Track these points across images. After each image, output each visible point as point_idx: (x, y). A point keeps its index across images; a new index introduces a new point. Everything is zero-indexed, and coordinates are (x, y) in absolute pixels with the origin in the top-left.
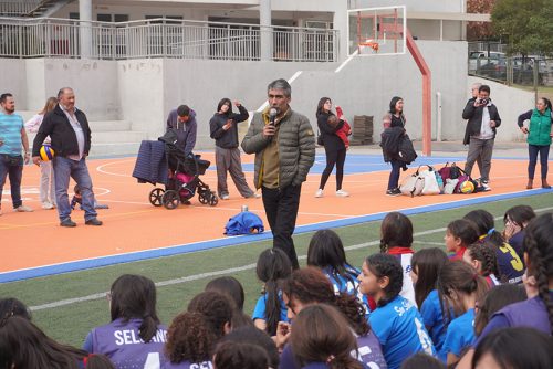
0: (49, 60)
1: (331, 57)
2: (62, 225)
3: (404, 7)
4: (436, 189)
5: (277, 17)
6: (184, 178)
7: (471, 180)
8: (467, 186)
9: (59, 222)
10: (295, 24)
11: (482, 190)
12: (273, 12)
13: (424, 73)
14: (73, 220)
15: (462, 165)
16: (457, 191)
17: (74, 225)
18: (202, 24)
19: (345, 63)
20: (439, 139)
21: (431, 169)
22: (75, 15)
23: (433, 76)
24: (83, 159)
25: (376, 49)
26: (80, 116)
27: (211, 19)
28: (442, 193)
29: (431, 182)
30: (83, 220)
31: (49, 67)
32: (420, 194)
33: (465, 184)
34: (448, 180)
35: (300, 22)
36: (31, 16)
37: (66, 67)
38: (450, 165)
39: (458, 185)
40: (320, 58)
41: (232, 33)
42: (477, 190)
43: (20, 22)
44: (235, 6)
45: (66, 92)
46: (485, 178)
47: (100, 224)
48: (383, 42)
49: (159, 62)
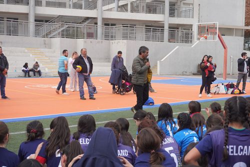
0: (85, 39)
1: (191, 41)
2: (81, 99)
3: (218, 23)
4: (224, 92)
5: (171, 26)
6: (128, 84)
7: (238, 89)
8: (236, 91)
9: (80, 98)
10: (178, 29)
11: (243, 93)
12: (169, 24)
13: (225, 48)
14: (85, 97)
15: (235, 84)
16: (232, 93)
17: (85, 99)
18: (142, 28)
19: (195, 44)
20: (231, 74)
21: (223, 84)
22: (96, 24)
23: (228, 50)
24: (89, 75)
25: (206, 38)
26: (89, 59)
27: (146, 26)
28: (227, 94)
29: (222, 89)
30: (89, 97)
31: (85, 42)
32: (218, 94)
33: (236, 90)
34: (229, 89)
35: (180, 28)
36: (80, 23)
37: (91, 42)
38: (230, 83)
39: (233, 90)
40: (187, 42)
41: (153, 31)
42: (240, 93)
43: (76, 25)
44: (155, 21)
45: (83, 50)
46: (244, 89)
47: (95, 99)
48: (209, 36)
49: (125, 41)
